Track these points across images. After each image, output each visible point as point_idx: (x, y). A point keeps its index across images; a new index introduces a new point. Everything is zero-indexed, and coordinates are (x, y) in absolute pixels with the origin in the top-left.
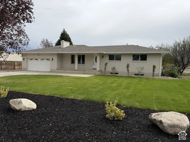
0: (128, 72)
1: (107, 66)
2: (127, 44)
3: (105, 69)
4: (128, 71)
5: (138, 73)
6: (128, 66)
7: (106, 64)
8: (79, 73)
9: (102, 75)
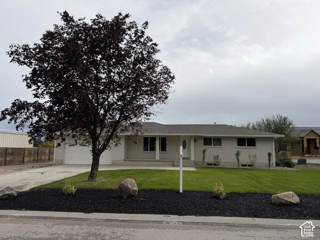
0: (239, 162)
1: (205, 154)
2: (215, 123)
3: (204, 159)
4: (238, 160)
5: (250, 164)
6: (238, 154)
7: (204, 151)
8: (162, 165)
9: (203, 167)
